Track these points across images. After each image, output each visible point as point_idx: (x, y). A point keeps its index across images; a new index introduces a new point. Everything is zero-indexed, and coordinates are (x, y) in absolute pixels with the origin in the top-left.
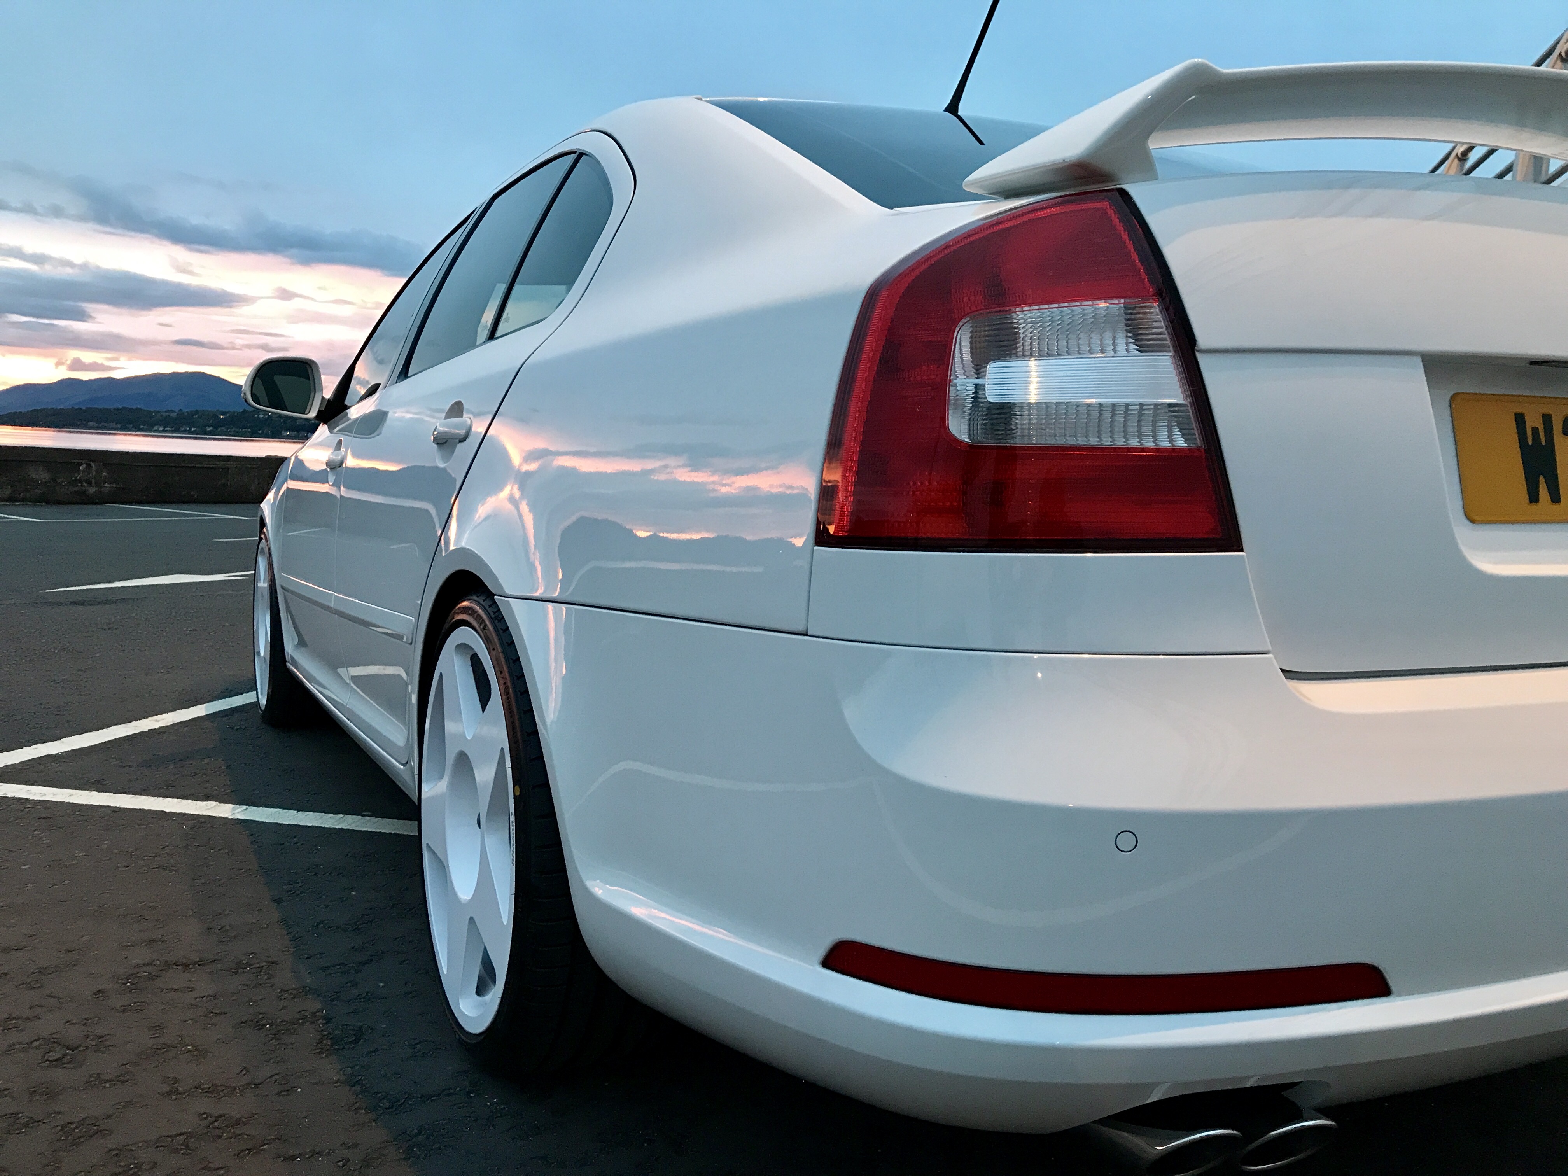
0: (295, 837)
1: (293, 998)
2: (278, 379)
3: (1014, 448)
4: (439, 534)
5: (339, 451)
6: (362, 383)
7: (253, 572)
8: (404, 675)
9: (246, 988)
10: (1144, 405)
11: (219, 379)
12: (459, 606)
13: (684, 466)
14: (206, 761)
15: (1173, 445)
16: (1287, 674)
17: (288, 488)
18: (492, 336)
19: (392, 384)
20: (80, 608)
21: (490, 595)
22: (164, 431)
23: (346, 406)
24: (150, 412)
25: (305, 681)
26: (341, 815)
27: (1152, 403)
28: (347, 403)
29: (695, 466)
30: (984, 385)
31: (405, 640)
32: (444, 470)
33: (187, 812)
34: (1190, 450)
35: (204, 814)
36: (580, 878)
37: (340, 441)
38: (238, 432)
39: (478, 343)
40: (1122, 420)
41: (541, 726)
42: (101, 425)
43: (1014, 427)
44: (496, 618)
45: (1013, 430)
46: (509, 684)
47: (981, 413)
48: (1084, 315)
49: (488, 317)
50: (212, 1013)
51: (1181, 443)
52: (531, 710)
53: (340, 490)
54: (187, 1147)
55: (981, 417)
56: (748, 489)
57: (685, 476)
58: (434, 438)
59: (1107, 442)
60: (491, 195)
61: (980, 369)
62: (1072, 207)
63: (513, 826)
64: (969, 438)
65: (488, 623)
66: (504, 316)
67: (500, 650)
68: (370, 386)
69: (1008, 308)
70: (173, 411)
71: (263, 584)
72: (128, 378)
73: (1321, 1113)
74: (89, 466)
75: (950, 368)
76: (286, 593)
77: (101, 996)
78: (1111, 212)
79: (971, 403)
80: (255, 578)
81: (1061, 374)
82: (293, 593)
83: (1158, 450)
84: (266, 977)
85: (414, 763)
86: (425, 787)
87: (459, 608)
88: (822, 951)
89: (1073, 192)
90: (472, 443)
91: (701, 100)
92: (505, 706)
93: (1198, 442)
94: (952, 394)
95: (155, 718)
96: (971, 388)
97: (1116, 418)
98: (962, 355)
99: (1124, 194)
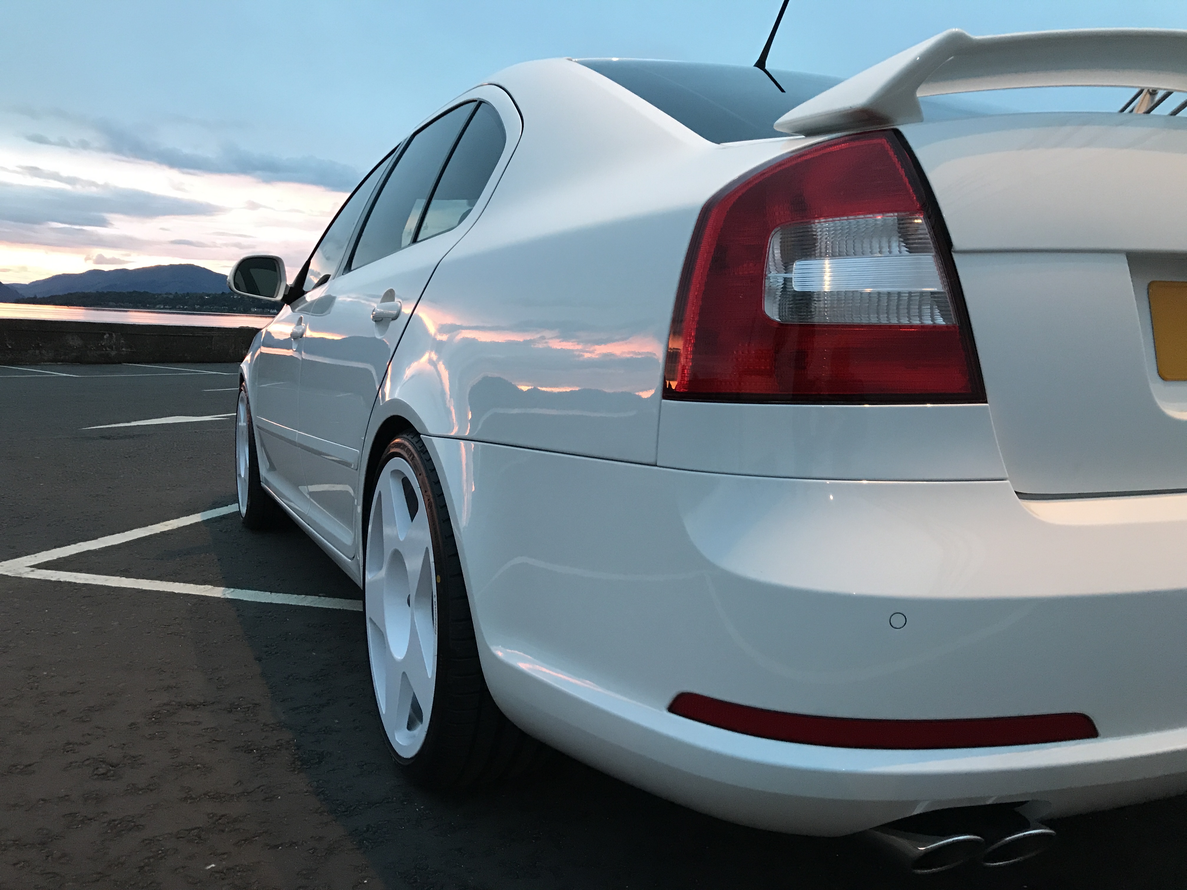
0: (270, 612)
1: (272, 730)
2: (253, 271)
3: (813, 326)
4: (377, 389)
5: (300, 326)
6: (316, 274)
7: (235, 414)
8: (351, 491)
9: (238, 722)
10: (912, 293)
11: (204, 270)
12: (393, 442)
13: (557, 337)
14: (203, 555)
15: (934, 323)
16: (1020, 495)
17: (261, 353)
18: (415, 240)
19: (339, 276)
20: (108, 441)
21: (418, 434)
22: (164, 308)
23: (304, 291)
24: (154, 295)
25: (276, 496)
26: (303, 596)
27: (919, 291)
28: (305, 289)
29: (565, 337)
30: (791, 278)
31: (352, 467)
32: (380, 340)
33: (190, 593)
34: (947, 327)
35: (203, 594)
36: (486, 643)
37: (301, 319)
38: (218, 309)
39: (403, 245)
40: (896, 303)
41: (456, 530)
42: (118, 305)
43: (813, 310)
44: (421, 451)
45: (811, 312)
46: (432, 500)
47: (788, 299)
48: (867, 225)
49: (412, 224)
50: (214, 740)
51: (940, 321)
52: (449, 519)
53: (301, 354)
54: (200, 838)
55: (788, 303)
56: (606, 355)
57: (557, 345)
58: (373, 317)
59: (884, 321)
60: (412, 133)
61: (788, 266)
62: (856, 144)
63: (435, 605)
64: (779, 318)
65: (416, 455)
66: (424, 225)
67: (424, 475)
68: (321, 277)
69: (808, 220)
70: (171, 294)
71: (243, 423)
72: (138, 269)
73: (1043, 824)
74: (111, 335)
75: (765, 265)
76: (262, 432)
77: (134, 727)
78: (888, 146)
79: (781, 292)
80: (236, 419)
81: (850, 269)
82: (267, 431)
83: (923, 327)
84: (252, 715)
85: (359, 557)
86: (368, 577)
87: (393, 444)
88: (668, 700)
89: (859, 132)
90: (402, 321)
91: (571, 60)
92: (429, 517)
93: (954, 320)
94: (767, 285)
95: (165, 523)
96: (781, 281)
97: (891, 303)
98: (774, 255)
99: (898, 134)
